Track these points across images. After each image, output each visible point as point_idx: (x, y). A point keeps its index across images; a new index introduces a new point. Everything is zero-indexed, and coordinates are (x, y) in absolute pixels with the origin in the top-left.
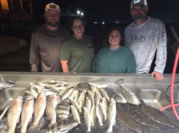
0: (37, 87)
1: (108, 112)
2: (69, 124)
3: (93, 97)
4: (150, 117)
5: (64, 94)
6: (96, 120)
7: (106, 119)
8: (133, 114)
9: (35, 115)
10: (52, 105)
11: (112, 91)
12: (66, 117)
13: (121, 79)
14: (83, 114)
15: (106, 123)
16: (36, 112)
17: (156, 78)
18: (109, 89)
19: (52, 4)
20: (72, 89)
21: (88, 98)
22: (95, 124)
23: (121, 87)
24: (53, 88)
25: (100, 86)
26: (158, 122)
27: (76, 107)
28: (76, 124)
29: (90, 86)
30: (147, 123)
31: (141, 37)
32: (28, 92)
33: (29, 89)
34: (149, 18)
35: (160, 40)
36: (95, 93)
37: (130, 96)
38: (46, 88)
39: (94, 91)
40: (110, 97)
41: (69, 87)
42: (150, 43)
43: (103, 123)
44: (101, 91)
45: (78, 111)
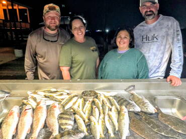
0: (35, 96)
1: (119, 121)
2: (74, 134)
3: (100, 105)
4: (170, 126)
5: (67, 103)
6: (106, 130)
7: (117, 129)
8: (149, 124)
9: (34, 126)
10: (53, 114)
11: (122, 99)
12: (70, 127)
13: (132, 86)
14: (90, 125)
15: (118, 133)
16: (34, 123)
17: (173, 84)
18: (119, 97)
19: (51, 5)
20: (76, 98)
21: (94, 107)
22: (105, 135)
23: (132, 94)
24: (53, 97)
25: (108, 94)
26: (180, 131)
27: (81, 116)
28: (82, 135)
29: (96, 94)
30: (167, 133)
31: (153, 37)
32: (25, 101)
33: (26, 98)
34: (161, 16)
35: (175, 40)
36: (103, 101)
37: (144, 103)
38: (46, 96)
39: (101, 99)
40: (121, 105)
41: (72, 95)
42: (164, 43)
43: (114, 134)
44: (109, 99)
45: (84, 121)
